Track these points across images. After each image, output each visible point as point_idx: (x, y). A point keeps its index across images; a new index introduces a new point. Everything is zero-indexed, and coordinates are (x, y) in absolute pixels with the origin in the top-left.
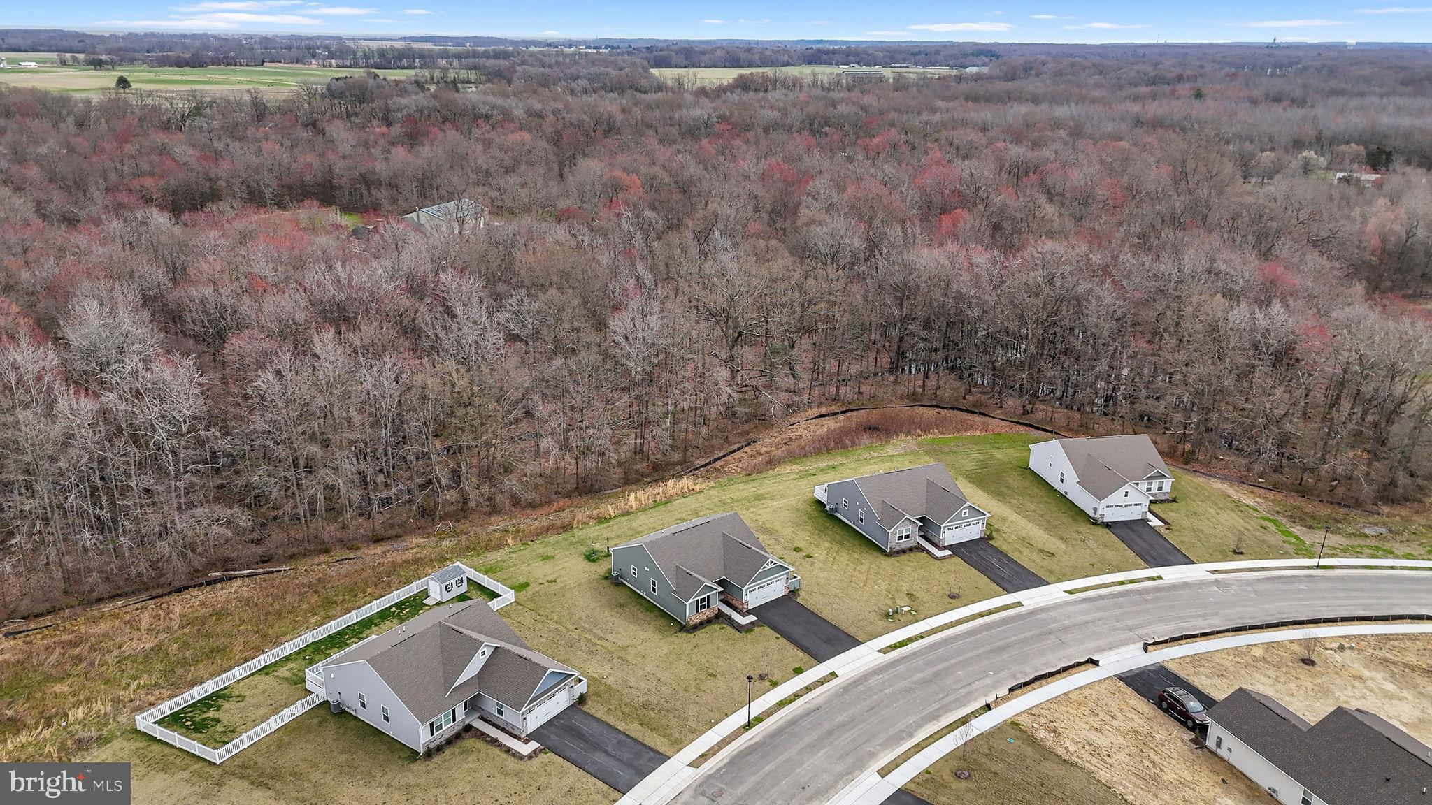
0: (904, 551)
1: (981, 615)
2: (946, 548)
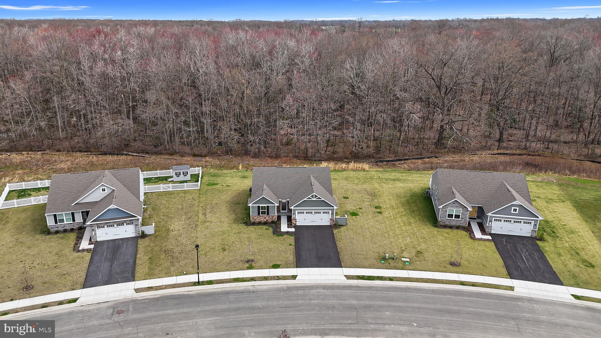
0: (451, 227)
1: (462, 283)
2: (490, 234)
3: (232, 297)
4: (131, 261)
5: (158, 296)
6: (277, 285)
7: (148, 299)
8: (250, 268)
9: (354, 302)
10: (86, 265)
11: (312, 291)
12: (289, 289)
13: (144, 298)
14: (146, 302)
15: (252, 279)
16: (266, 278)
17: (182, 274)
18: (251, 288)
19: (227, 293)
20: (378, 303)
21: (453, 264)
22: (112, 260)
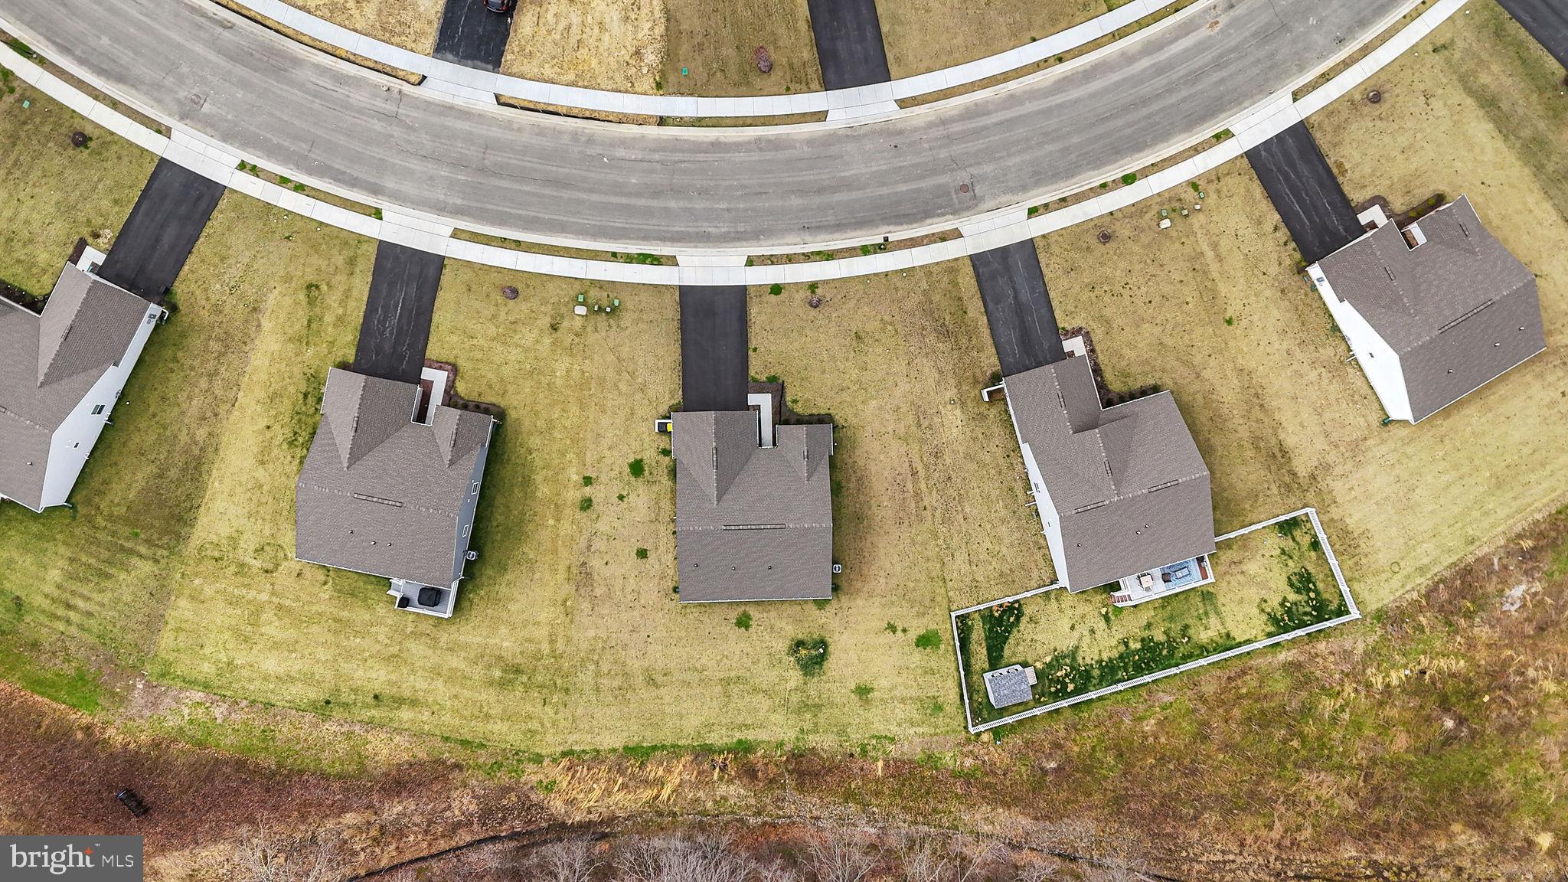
3: (831, 219)
4: (991, 306)
5: (929, 221)
6: (773, 245)
7: (939, 215)
8: (813, 286)
9: (673, 204)
10: (1052, 294)
11: (726, 229)
12: (755, 236)
13: (944, 218)
14: (940, 208)
15: (808, 257)
16: (790, 259)
17: (909, 272)
18: (808, 238)
19: (839, 227)
20: (641, 202)
21: (514, 293)
22: (1020, 309)
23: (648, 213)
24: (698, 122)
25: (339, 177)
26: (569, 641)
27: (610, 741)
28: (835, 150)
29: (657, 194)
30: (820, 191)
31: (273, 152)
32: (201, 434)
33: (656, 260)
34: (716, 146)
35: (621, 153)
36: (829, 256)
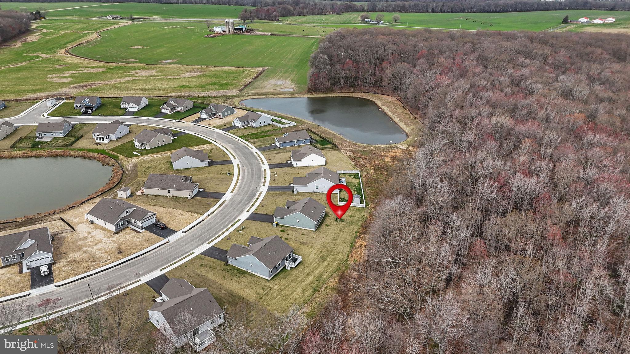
3: (247, 203)
5: (257, 194)
6: (246, 209)
8: (259, 206)
11: (238, 213)
12: (243, 210)
13: (257, 192)
15: (252, 206)
16: (251, 208)
18: (248, 205)
21: (230, 238)
22: (281, 188)
23: (227, 221)
24: (213, 212)
25: (178, 257)
26: (319, 249)
27: (348, 249)
28: (233, 200)
29: (223, 219)
30: (240, 203)
31: (162, 265)
32: (223, 292)
33: (238, 221)
34: (220, 211)
35: (211, 221)
36: (254, 204)
